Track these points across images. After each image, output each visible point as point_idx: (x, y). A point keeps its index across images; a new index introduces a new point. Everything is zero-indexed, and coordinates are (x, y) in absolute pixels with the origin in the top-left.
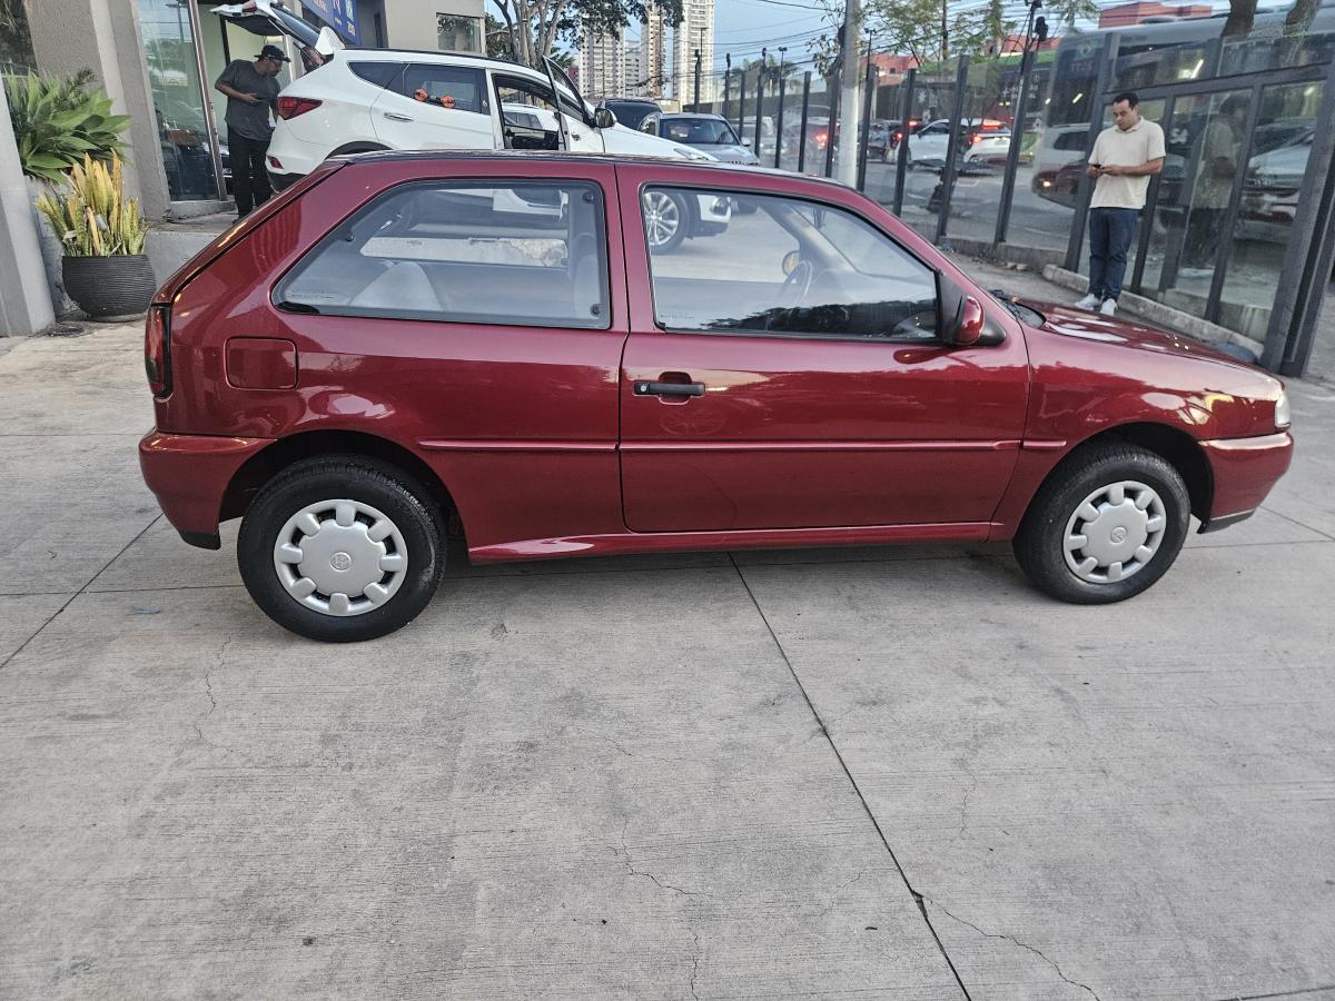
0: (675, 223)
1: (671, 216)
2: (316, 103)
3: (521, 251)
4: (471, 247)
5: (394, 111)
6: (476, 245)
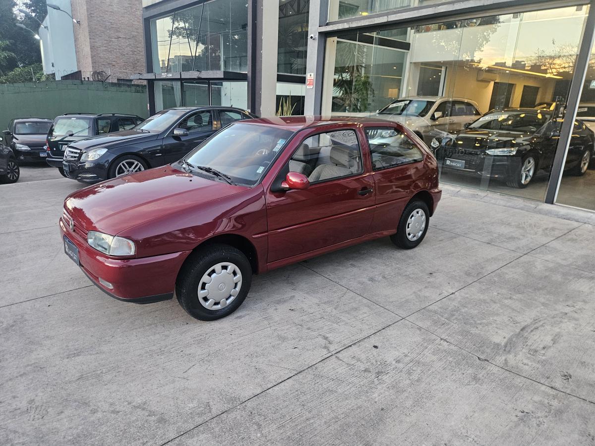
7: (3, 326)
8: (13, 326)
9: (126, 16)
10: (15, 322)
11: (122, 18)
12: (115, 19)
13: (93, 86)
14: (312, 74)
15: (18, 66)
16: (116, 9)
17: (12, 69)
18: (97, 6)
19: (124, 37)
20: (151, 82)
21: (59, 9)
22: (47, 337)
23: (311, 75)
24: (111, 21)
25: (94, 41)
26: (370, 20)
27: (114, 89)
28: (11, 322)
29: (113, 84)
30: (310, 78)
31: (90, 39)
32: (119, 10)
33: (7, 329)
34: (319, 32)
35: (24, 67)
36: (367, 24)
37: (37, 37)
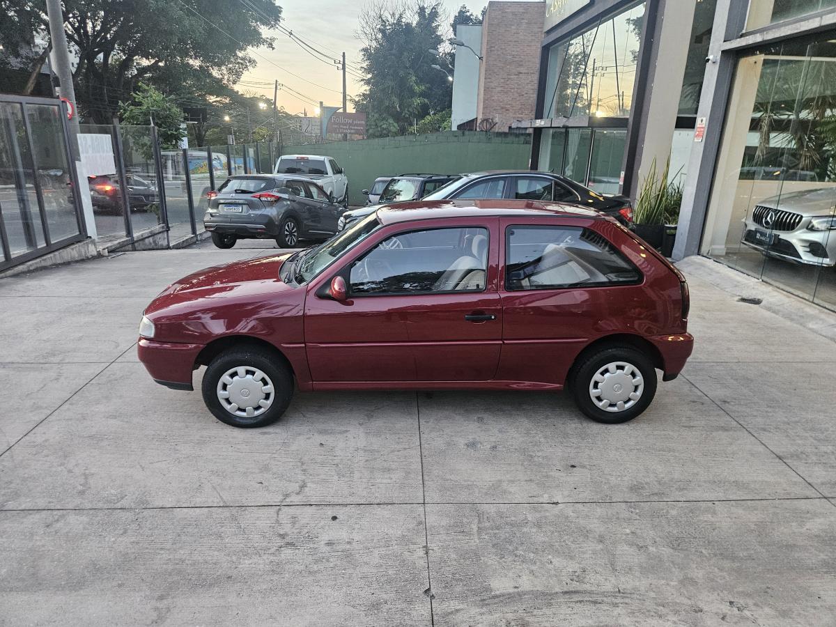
9: (533, 44)
11: (529, 48)
12: (518, 50)
13: (475, 137)
14: (704, 119)
15: (429, 114)
16: (522, 37)
17: (423, 118)
18: (500, 37)
19: (526, 71)
20: (538, 131)
21: (463, 45)
23: (702, 121)
24: (513, 53)
25: (489, 80)
26: (794, 26)
27: (499, 140)
29: (499, 134)
30: (701, 126)
31: (485, 78)
32: (526, 38)
34: (723, 52)
35: (434, 114)
36: (789, 32)
37: (450, 79)
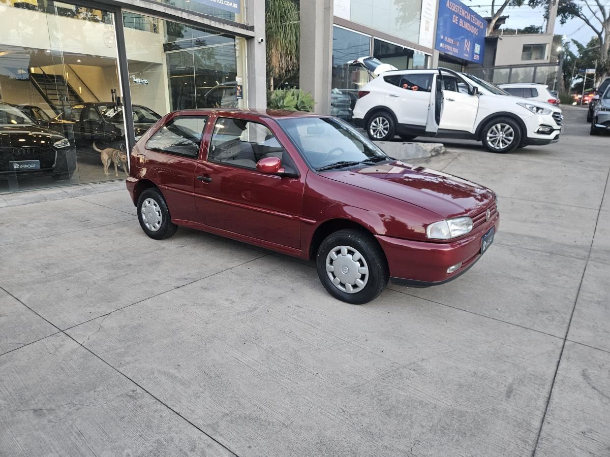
0: (512, 138)
1: (511, 135)
2: (368, 93)
3: (422, 148)
4: (403, 146)
5: (393, 93)
6: (405, 145)
7: (548, 315)
8: (541, 312)
10: (537, 313)
22: (523, 293)
28: (540, 314)
33: (547, 312)
